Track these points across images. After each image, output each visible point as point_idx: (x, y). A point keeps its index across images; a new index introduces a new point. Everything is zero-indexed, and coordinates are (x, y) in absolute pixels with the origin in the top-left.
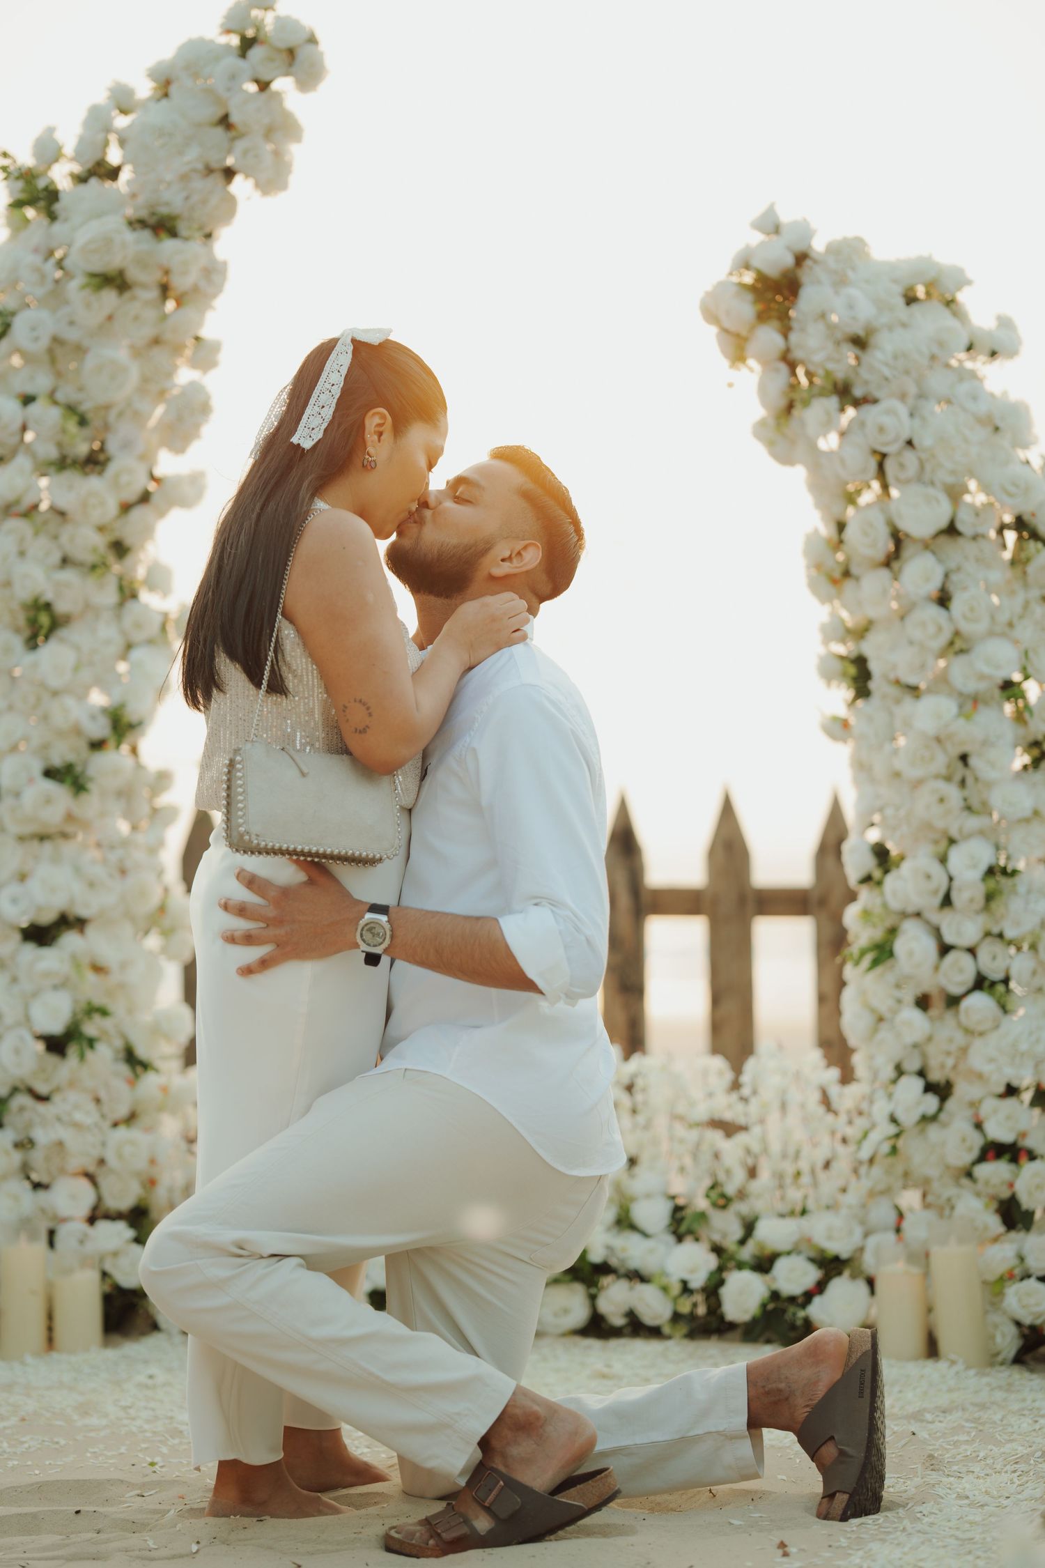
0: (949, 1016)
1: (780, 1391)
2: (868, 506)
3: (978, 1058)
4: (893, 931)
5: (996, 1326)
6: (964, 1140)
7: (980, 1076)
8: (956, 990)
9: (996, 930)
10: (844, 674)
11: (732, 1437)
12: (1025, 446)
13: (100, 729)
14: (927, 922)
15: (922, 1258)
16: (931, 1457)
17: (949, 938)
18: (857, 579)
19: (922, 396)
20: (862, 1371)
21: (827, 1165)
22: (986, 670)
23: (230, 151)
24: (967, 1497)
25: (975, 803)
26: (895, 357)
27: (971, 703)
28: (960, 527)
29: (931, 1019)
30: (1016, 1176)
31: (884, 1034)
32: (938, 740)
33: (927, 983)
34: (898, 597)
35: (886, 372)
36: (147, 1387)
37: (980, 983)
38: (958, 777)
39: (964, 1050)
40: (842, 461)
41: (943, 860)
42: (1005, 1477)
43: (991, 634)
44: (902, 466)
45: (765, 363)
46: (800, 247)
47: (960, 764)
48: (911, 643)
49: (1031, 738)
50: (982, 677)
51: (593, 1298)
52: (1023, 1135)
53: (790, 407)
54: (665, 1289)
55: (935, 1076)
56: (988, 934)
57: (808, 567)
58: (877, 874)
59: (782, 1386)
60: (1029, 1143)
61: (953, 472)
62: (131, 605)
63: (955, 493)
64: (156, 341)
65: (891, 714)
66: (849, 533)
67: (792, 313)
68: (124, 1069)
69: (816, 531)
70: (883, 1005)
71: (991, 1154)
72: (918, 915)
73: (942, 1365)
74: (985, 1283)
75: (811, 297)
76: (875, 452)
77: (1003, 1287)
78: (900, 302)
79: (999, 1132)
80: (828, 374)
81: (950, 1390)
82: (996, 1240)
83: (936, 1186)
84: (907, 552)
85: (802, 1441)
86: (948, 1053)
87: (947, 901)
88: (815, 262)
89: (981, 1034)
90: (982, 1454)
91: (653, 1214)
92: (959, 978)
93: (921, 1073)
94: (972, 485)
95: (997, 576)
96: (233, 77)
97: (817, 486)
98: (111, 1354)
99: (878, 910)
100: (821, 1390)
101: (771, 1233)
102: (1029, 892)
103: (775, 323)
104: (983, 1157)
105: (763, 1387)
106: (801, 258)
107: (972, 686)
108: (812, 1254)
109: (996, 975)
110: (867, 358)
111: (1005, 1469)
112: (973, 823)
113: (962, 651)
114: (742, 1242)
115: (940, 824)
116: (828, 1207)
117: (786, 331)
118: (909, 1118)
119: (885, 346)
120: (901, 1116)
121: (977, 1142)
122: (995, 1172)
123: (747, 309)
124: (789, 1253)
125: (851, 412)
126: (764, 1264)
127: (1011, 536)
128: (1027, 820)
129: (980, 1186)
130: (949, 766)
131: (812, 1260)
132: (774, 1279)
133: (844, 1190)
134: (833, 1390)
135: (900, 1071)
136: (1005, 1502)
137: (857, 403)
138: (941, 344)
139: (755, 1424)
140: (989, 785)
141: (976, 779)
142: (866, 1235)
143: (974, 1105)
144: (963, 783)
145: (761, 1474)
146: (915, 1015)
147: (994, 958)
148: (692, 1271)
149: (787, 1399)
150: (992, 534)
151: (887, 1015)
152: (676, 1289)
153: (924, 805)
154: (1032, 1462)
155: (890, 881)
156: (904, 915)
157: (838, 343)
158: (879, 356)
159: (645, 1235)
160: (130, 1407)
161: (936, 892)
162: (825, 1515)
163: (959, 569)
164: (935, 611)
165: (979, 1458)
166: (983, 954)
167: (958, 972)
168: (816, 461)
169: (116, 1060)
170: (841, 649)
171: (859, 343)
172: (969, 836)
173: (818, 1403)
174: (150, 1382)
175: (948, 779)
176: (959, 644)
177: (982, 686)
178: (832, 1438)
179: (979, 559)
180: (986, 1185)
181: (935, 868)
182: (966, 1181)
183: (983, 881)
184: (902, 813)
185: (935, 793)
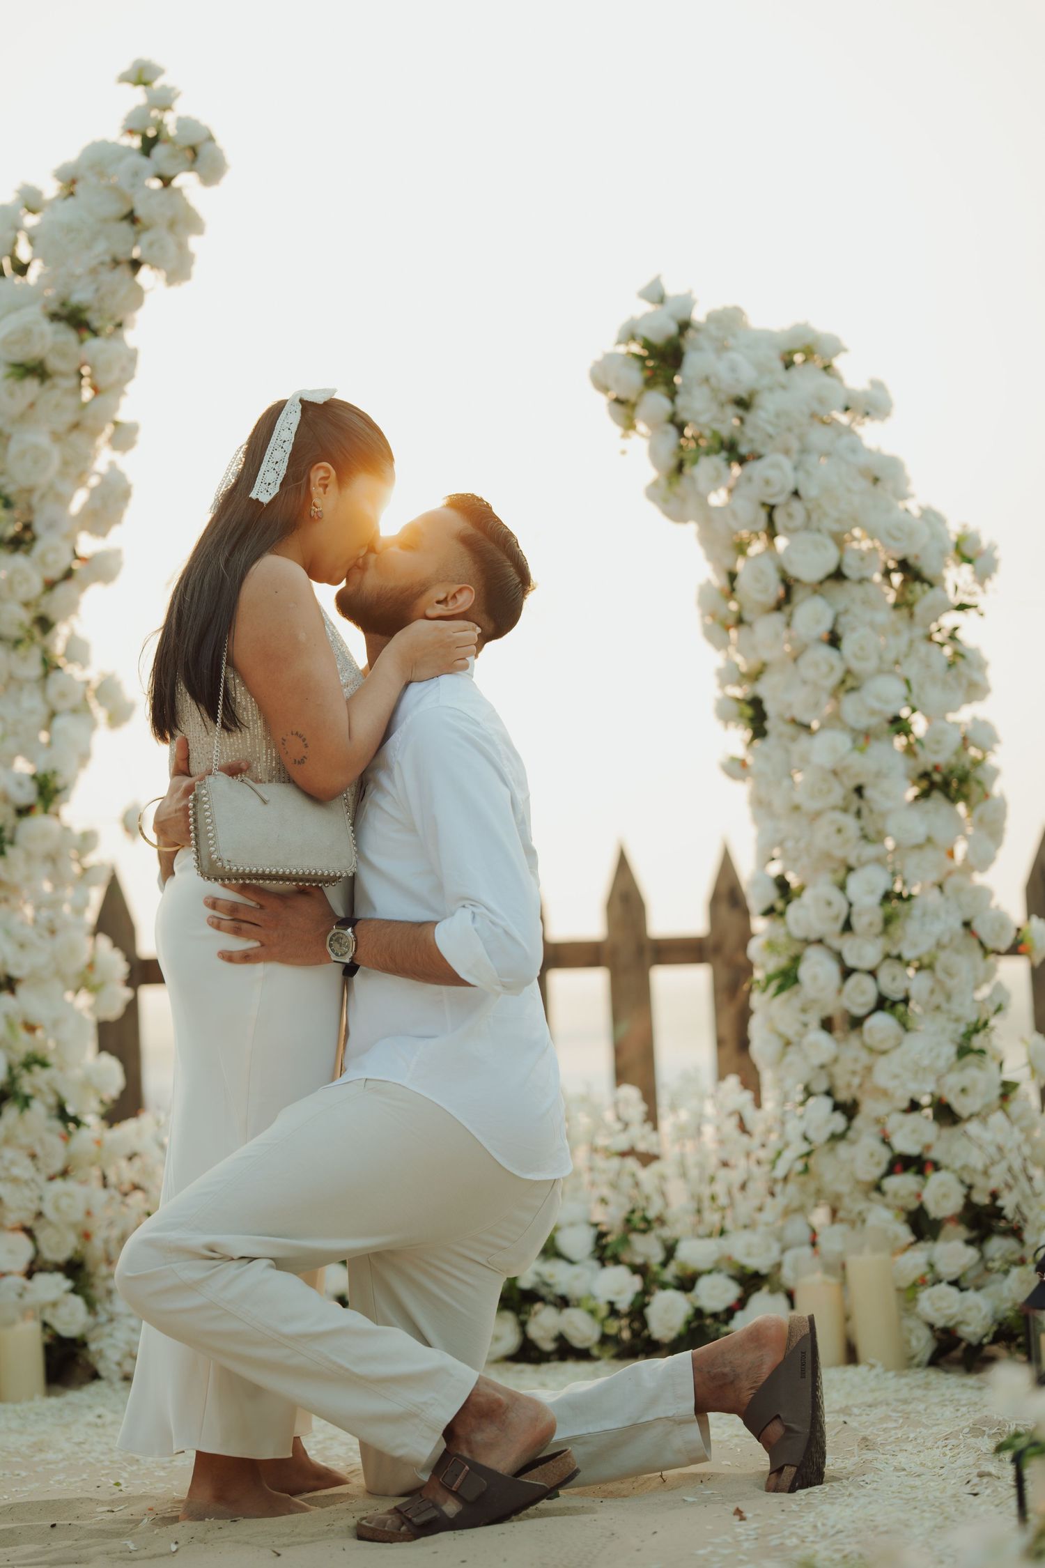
0: (854, 1040)
1: (724, 1375)
2: (758, 555)
3: (883, 1076)
4: (796, 960)
5: (911, 1331)
6: (872, 1155)
7: (885, 1093)
8: (859, 1011)
9: (894, 952)
10: (741, 715)
11: (681, 1422)
12: (904, 496)
13: (27, 795)
14: (829, 948)
15: (840, 1269)
16: (865, 1439)
17: (851, 961)
18: (750, 625)
19: (804, 450)
20: (802, 1353)
21: (743, 1187)
22: (876, 705)
23: (136, 243)
24: (904, 1470)
25: (871, 832)
26: (778, 415)
27: (863, 737)
28: (846, 571)
29: (838, 1041)
30: (923, 1186)
31: (792, 1056)
32: (835, 773)
33: (832, 1006)
34: (790, 640)
35: (770, 430)
36: (96, 1426)
37: (882, 1003)
38: (854, 808)
39: (869, 1069)
40: (734, 514)
41: (842, 887)
42: (937, 1452)
43: (880, 671)
44: (790, 516)
45: (653, 426)
46: (682, 316)
47: (855, 797)
48: (804, 682)
49: (920, 769)
50: (873, 712)
51: (523, 1325)
52: (928, 1147)
53: (680, 468)
54: (592, 1312)
55: (843, 1095)
56: (887, 956)
57: (703, 616)
58: (779, 905)
59: (727, 1370)
60: (934, 1155)
61: (838, 521)
62: (54, 675)
63: (839, 540)
64: (75, 427)
65: (787, 751)
66: (741, 582)
67: (677, 380)
68: (57, 1125)
69: (709, 582)
70: (790, 1030)
71: (898, 1167)
72: (820, 941)
73: (861, 1369)
74: (899, 1290)
75: (695, 362)
76: (764, 505)
77: (916, 1293)
78: (779, 365)
79: (906, 1144)
80: (715, 434)
81: (872, 1391)
82: (905, 1249)
83: (847, 1202)
84: (798, 595)
85: (748, 1424)
86: (854, 1073)
87: (847, 927)
88: (697, 330)
89: (884, 1053)
90: (912, 1436)
91: (578, 1242)
92: (862, 999)
93: (829, 1093)
94: (857, 532)
95: (884, 616)
96: (136, 174)
97: (708, 539)
98: (53, 1401)
99: (782, 939)
100: (766, 1371)
101: (693, 1253)
102: (924, 914)
103: (662, 389)
104: (891, 1171)
105: (709, 1372)
106: (684, 326)
107: (863, 722)
108: (732, 1272)
109: (896, 994)
110: (749, 417)
111: (936, 1445)
112: (870, 851)
113: (853, 689)
114: (665, 1264)
115: (839, 853)
116: (745, 1227)
117: (672, 394)
118: (820, 1137)
119: (767, 406)
120: (812, 1135)
121: (885, 1156)
122: (903, 1184)
123: (635, 377)
124: (710, 1272)
125: (736, 470)
126: (687, 1283)
127: (897, 578)
128: (919, 847)
129: (889, 1198)
130: (845, 798)
131: (733, 1278)
132: (697, 1297)
133: (760, 1209)
134: (777, 1372)
135: (809, 1093)
136: (941, 1471)
137: (742, 461)
138: (821, 401)
139: (701, 1409)
140: (884, 815)
141: (871, 811)
142: (783, 1250)
143: (880, 1121)
144: (858, 814)
145: (709, 1457)
146: (822, 1037)
147: (894, 979)
148: (618, 1293)
149: (732, 1382)
150: (877, 577)
151: (794, 1039)
152: (604, 1310)
153: (822, 837)
154: (961, 1437)
155: (793, 911)
156: (807, 942)
157: (722, 405)
158: (762, 415)
159: (571, 1262)
160: (84, 1443)
161: (837, 918)
162: (773, 1488)
163: (846, 611)
164: (826, 652)
165: (910, 1439)
166: (884, 975)
167: (860, 994)
168: (707, 518)
169: (50, 1117)
170: (737, 692)
171: (743, 404)
172: (863, 864)
173: (763, 1385)
174: (99, 1421)
175: (845, 810)
176: (850, 683)
177: (873, 721)
178: (778, 1417)
179: (866, 602)
180: (895, 1195)
181: (836, 895)
182: (875, 1195)
183: (881, 905)
184: (802, 845)
185: (833, 823)
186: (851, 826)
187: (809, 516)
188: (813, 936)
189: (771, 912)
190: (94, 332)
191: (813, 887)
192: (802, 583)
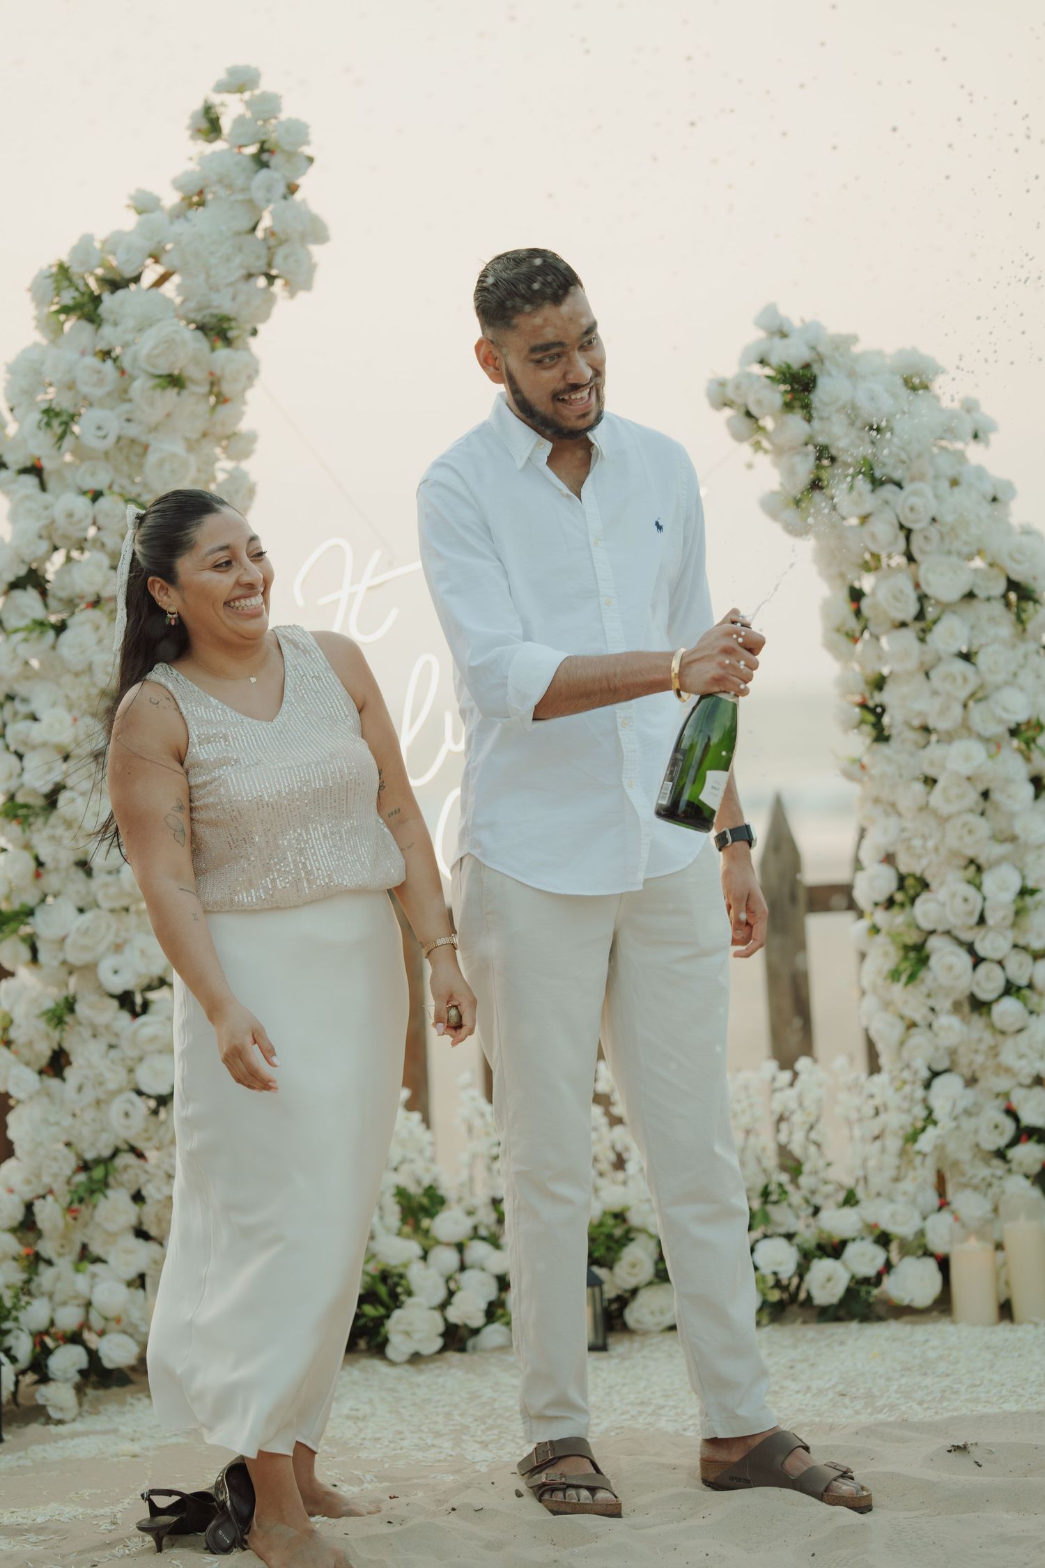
0: (981, 1021)
3: (1008, 1056)
6: (996, 1127)
7: (1008, 1070)
8: (986, 996)
9: (1021, 943)
10: (862, 722)
14: (959, 939)
17: (981, 949)
22: (1005, 716)
23: (270, 258)
25: (1002, 832)
26: (910, 442)
27: (994, 745)
28: (977, 591)
29: (964, 1023)
31: (918, 1039)
32: (970, 779)
33: (962, 990)
34: (922, 654)
37: (1010, 989)
38: (979, 810)
39: (994, 1051)
41: (976, 884)
43: (1004, 683)
47: (981, 800)
48: (935, 693)
49: (1032, 774)
50: (1000, 721)
53: (815, 485)
56: (1015, 946)
58: (899, 897)
61: (967, 542)
64: (206, 434)
66: (869, 600)
67: (812, 402)
70: (916, 1014)
71: (1024, 1137)
72: (948, 933)
73: (1021, 1327)
75: (828, 389)
76: (902, 527)
79: (1031, 1117)
84: (931, 611)
86: (976, 1051)
87: (982, 920)
89: (1011, 1034)
92: (991, 986)
95: (1006, 629)
101: (834, 1222)
103: (800, 412)
104: (1014, 1143)
107: (990, 728)
108: (876, 1239)
109: (1023, 982)
110: (883, 442)
112: (1001, 849)
113: (983, 699)
115: (971, 853)
117: (809, 419)
121: (1009, 1127)
122: (1027, 1152)
126: (836, 1251)
127: (1012, 596)
129: (1014, 1166)
130: (976, 802)
131: (878, 1243)
132: (849, 1263)
135: (934, 1071)
140: (1013, 816)
141: (998, 810)
142: (924, 1217)
143: (1006, 1095)
144: (983, 814)
146: (954, 1021)
147: (1021, 966)
148: (779, 1264)
151: (921, 1022)
152: (769, 1281)
153: (953, 837)
155: (921, 905)
156: (932, 932)
157: (858, 431)
161: (971, 913)
164: (961, 667)
166: (1011, 964)
167: (988, 983)
168: (840, 536)
170: (859, 699)
172: (998, 862)
175: (971, 811)
177: (995, 729)
179: (992, 620)
180: (1020, 1164)
181: (970, 891)
182: (996, 1162)
183: (1014, 901)
184: (931, 844)
185: (964, 825)
186: (983, 827)
187: (942, 537)
188: (940, 928)
189: (890, 903)
190: (228, 342)
191: (942, 883)
192: (938, 602)
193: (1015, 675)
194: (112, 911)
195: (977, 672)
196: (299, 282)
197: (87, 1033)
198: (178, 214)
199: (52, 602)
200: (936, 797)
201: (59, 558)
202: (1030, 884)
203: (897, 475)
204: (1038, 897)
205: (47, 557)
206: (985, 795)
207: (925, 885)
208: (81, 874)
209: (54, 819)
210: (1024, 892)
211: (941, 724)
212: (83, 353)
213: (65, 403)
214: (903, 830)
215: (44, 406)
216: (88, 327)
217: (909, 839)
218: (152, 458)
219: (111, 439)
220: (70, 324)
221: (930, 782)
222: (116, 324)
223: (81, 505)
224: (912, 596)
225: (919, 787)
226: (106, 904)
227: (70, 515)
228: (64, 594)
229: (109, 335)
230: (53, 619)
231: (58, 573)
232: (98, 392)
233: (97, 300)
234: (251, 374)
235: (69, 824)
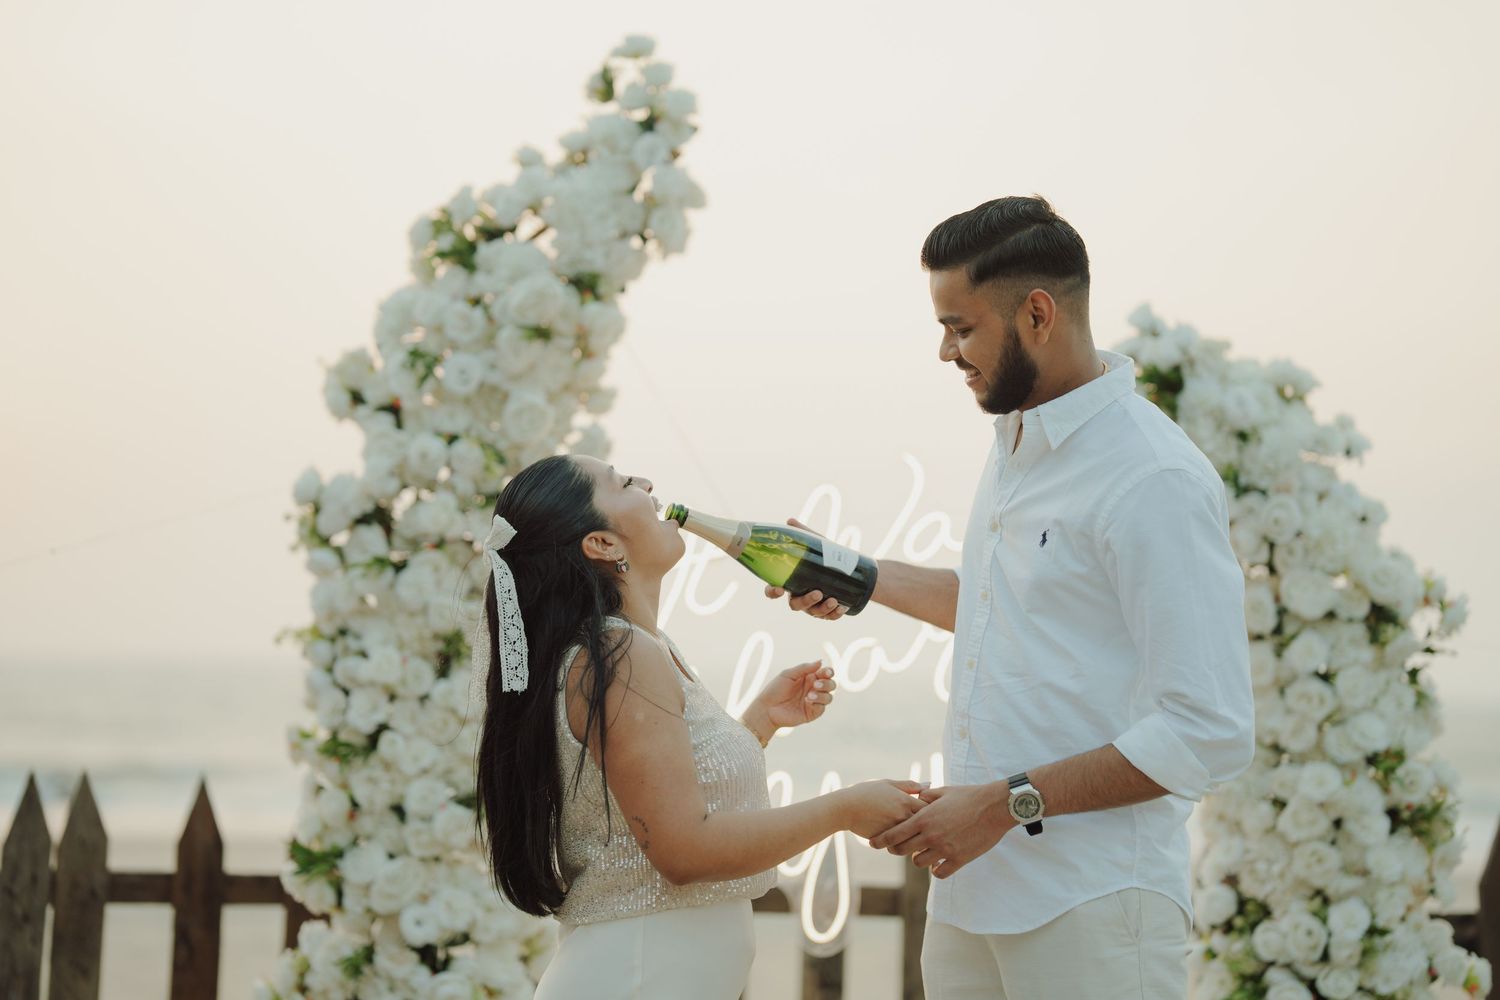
9: (1366, 985)
14: (1300, 975)
17: (1326, 992)
22: (1362, 742)
25: (1354, 865)
26: (1280, 452)
27: (1349, 773)
28: (1336, 611)
34: (1278, 670)
35: (1270, 465)
38: (1330, 839)
41: (1321, 918)
43: (1362, 709)
44: (1289, 554)
47: (1334, 829)
48: (1289, 711)
49: (1389, 806)
50: (1357, 748)
56: (1360, 988)
58: (1239, 922)
61: (1333, 560)
64: (567, 388)
67: (1177, 402)
72: (1288, 966)
75: (1196, 391)
76: (1265, 539)
78: (1276, 399)
84: (1290, 628)
87: (1325, 957)
95: (1365, 652)
107: (1347, 756)
110: (1248, 450)
112: (1350, 883)
113: (1340, 724)
115: (1318, 883)
119: (1269, 441)
128: (1393, 884)
130: (1329, 830)
140: (1365, 849)
141: (1349, 840)
144: (1335, 844)
153: (1301, 865)
155: (1260, 932)
156: (1271, 964)
157: (1226, 436)
158: (1262, 449)
161: (1314, 948)
164: (1318, 687)
171: (1243, 436)
172: (1346, 896)
175: (1321, 838)
176: (1336, 718)
177: (1353, 756)
179: (1350, 642)
181: (1314, 924)
183: (1362, 940)
184: (1276, 869)
185: (1313, 853)
186: (1333, 858)
187: (1307, 551)
188: (1282, 960)
189: (1228, 927)
190: (597, 297)
191: (1285, 912)
192: (1297, 617)
193: (1375, 701)
194: (423, 860)
195: (1335, 693)
196: (673, 244)
197: (382, 985)
198: (561, 170)
199: (396, 541)
200: (1285, 821)
201: (408, 497)
202: (1381, 923)
203: (1263, 484)
204: (1388, 938)
205: (397, 494)
206: (1338, 824)
207: (1265, 912)
208: (393, 819)
209: (374, 759)
210: (1373, 931)
211: (1295, 745)
212: (455, 298)
213: (432, 347)
214: (1247, 851)
215: (411, 348)
216: (460, 273)
217: (1252, 862)
218: (512, 406)
219: (472, 386)
220: (443, 269)
221: (1280, 804)
222: (489, 272)
223: (437, 446)
224: (1270, 609)
225: (1266, 809)
226: (416, 852)
227: (424, 456)
228: (409, 533)
229: (481, 282)
230: (395, 557)
231: (406, 513)
232: (465, 338)
233: (472, 247)
234: (618, 329)
235: (387, 766)
